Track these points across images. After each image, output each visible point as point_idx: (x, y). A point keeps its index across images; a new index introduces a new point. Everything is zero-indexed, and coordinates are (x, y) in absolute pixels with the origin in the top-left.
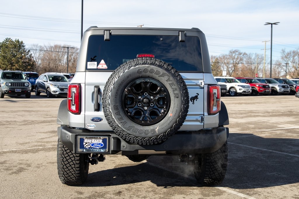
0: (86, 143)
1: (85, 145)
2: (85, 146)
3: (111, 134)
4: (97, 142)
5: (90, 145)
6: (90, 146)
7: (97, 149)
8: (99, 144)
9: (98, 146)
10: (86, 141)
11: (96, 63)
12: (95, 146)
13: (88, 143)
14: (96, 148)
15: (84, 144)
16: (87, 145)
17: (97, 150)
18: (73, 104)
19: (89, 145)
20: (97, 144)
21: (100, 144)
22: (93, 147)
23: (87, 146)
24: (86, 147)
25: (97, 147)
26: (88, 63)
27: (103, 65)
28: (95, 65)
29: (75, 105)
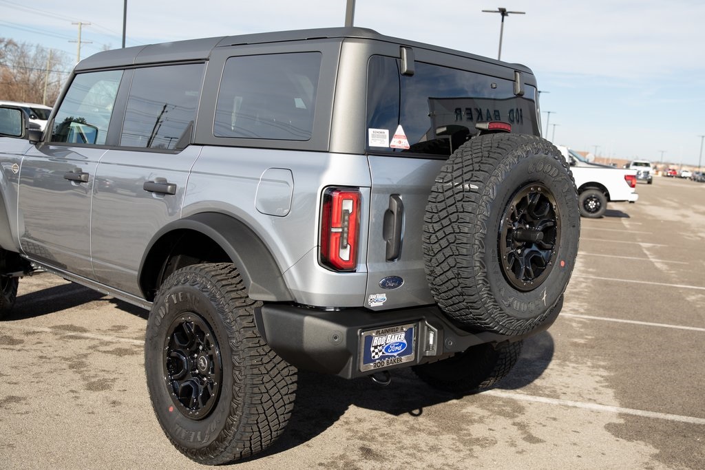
0: (376, 347)
1: (374, 351)
2: (373, 354)
3: (424, 317)
4: (396, 340)
5: (383, 350)
6: (383, 353)
7: (395, 357)
8: (398, 346)
9: (397, 351)
10: (377, 341)
11: (387, 132)
12: (392, 352)
13: (380, 346)
14: (392, 356)
15: (372, 349)
16: (376, 350)
17: (394, 361)
18: (345, 243)
19: (380, 351)
20: (396, 346)
21: (400, 343)
22: (387, 354)
23: (377, 354)
24: (374, 357)
25: (395, 352)
26: (371, 131)
27: (402, 140)
28: (385, 137)
29: (349, 246)
